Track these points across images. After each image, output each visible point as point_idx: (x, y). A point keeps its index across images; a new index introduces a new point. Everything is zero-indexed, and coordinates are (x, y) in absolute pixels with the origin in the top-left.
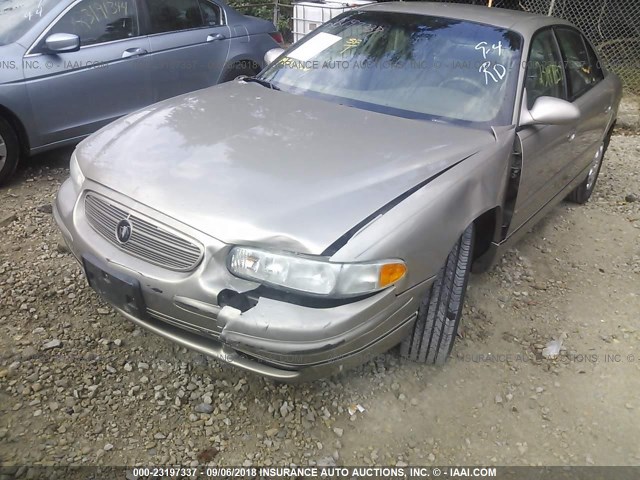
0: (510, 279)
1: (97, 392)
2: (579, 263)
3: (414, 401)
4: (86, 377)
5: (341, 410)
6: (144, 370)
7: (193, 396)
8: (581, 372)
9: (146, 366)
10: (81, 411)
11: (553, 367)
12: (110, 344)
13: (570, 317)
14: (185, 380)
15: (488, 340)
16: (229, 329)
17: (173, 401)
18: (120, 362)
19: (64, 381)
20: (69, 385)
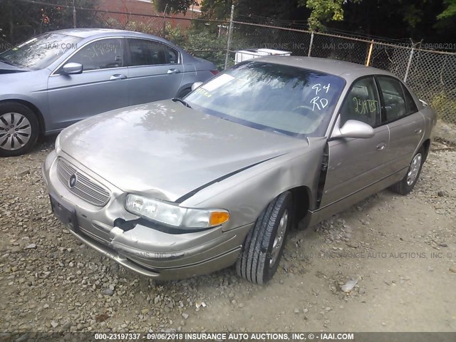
0: (333, 238)
1: (49, 275)
2: (388, 233)
3: (241, 305)
4: (45, 267)
5: (191, 304)
6: (80, 268)
7: (105, 285)
8: (363, 302)
9: (82, 265)
10: (37, 285)
11: (346, 297)
12: (65, 250)
13: (368, 267)
14: (102, 276)
15: (305, 275)
16: (116, 240)
17: (92, 286)
18: (68, 261)
19: (32, 267)
20: (34, 270)
